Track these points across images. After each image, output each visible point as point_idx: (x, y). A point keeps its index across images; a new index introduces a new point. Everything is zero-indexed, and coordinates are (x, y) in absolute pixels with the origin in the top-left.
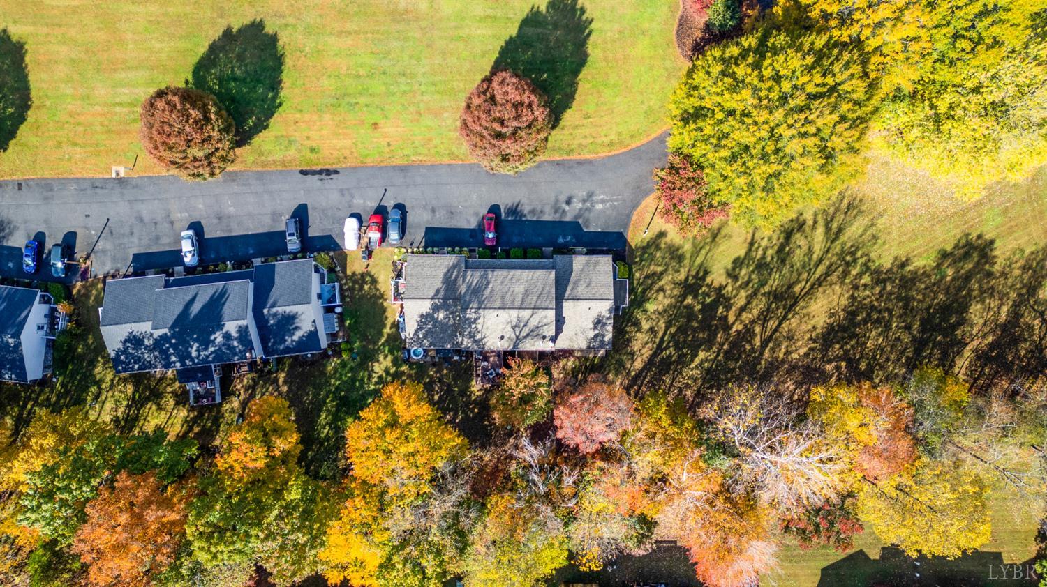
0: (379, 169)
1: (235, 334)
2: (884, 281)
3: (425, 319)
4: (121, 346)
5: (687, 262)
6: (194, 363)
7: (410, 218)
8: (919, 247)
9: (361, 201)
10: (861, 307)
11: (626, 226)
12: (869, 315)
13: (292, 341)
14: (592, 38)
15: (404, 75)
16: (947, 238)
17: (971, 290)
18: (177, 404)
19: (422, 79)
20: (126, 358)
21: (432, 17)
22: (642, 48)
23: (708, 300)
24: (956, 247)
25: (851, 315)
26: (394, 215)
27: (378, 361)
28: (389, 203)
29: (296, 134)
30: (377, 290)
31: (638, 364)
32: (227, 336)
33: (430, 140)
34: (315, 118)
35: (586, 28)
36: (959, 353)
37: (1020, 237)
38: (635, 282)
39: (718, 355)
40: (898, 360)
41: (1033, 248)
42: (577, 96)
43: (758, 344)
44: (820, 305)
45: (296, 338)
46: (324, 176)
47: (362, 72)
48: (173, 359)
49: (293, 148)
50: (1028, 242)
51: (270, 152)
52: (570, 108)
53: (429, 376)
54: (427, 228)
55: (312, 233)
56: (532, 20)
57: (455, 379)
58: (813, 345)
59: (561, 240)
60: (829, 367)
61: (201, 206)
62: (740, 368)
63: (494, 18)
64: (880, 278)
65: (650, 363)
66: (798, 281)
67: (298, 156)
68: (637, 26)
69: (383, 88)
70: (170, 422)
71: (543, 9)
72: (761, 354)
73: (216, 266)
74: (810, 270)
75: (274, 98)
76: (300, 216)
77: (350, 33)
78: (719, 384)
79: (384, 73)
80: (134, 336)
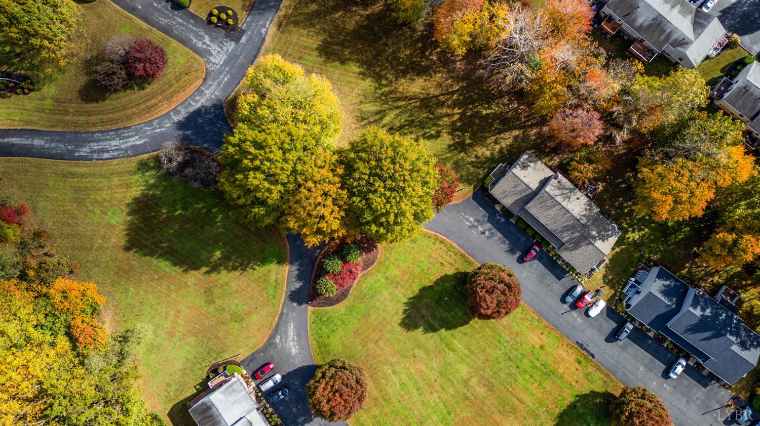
0: (555, 327)
1: (699, 308)
2: (377, 74)
3: (604, 238)
4: (752, 349)
5: (455, 159)
6: (727, 311)
7: (563, 291)
8: (351, 77)
9: (578, 319)
10: (396, 71)
11: (467, 200)
12: (397, 65)
13: (671, 282)
14: (412, 296)
15: (510, 358)
16: (336, 69)
17: (345, 37)
18: (743, 302)
19: (503, 349)
20: (753, 342)
21: (475, 372)
22: (394, 272)
23: (459, 133)
24: (334, 61)
25: (404, 73)
26: (569, 299)
27: (633, 239)
28: (566, 307)
29: (581, 376)
30: (606, 271)
31: (516, 133)
32: (703, 310)
33: (522, 319)
34: (566, 376)
35: (410, 303)
36: (373, 14)
37: (304, 41)
38: (486, 171)
39: (477, 106)
40: (402, 35)
41: (302, 31)
42: (439, 277)
43: (456, 95)
44: (414, 89)
45: (668, 282)
46: (585, 346)
47: (528, 376)
48: (735, 321)
49: (587, 371)
50: (302, 35)
51: (599, 379)
52: (446, 275)
53: (616, 211)
54: (559, 280)
55: (613, 325)
56: (431, 328)
57: (605, 200)
58: (433, 73)
59: (503, 220)
60: (434, 58)
61: (655, 383)
62: (473, 92)
63: (447, 346)
64: (378, 77)
65: (510, 129)
66: (415, 107)
67: (588, 366)
68: (387, 284)
69: (524, 361)
70: (753, 297)
71: (421, 329)
72: (458, 90)
73: (672, 349)
74: (405, 107)
75: (578, 401)
76: (613, 337)
77: (518, 399)
78: (489, 93)
79: (518, 367)
80: (742, 347)
